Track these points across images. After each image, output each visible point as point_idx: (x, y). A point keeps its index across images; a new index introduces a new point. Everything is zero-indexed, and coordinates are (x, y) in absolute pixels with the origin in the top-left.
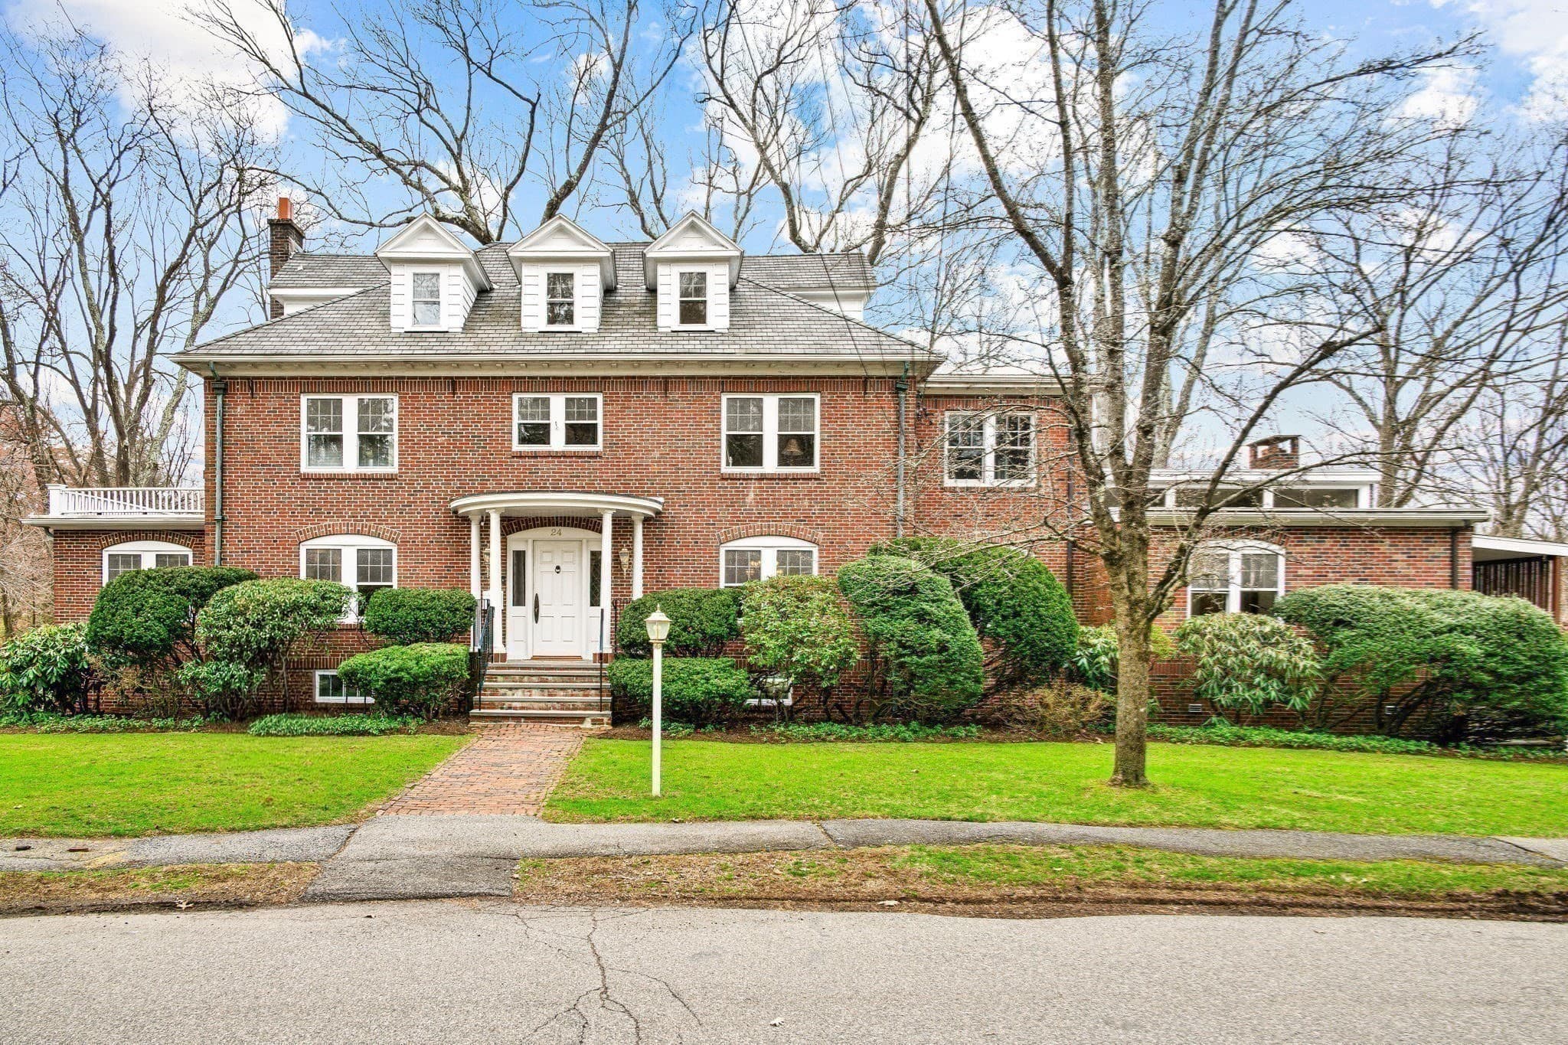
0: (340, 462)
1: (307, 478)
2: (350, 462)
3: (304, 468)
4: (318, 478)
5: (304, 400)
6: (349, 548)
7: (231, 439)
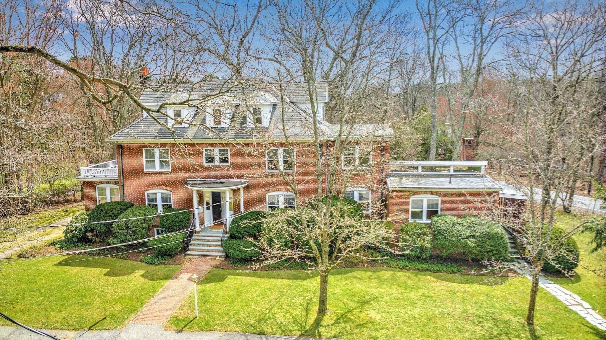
0: (155, 168)
1: (146, 173)
2: (158, 169)
3: (145, 170)
4: (149, 173)
5: (144, 149)
6: (159, 193)
7: (124, 161)
